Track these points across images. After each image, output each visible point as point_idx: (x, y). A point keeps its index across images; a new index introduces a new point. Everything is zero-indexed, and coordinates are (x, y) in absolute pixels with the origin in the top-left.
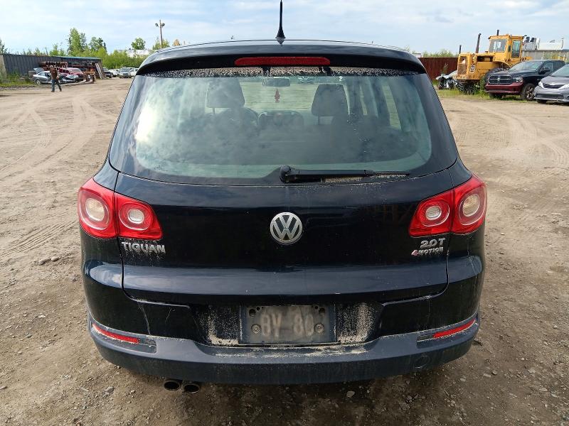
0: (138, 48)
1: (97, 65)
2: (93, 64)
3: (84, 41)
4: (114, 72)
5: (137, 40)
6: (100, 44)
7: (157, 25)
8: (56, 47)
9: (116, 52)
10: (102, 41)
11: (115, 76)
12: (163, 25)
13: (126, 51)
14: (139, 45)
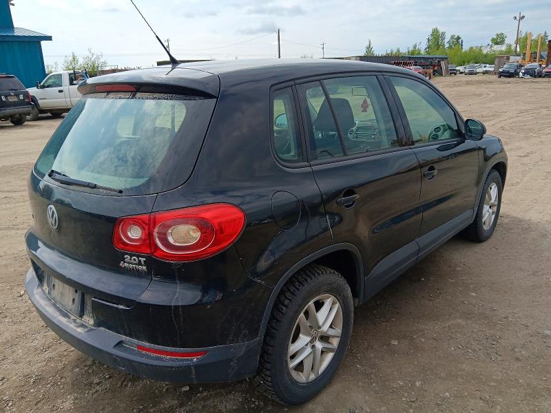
0: (497, 43)
1: (443, 63)
2: (439, 62)
3: (443, 39)
4: (461, 68)
5: (498, 35)
6: (457, 41)
7: (515, 18)
8: (415, 47)
9: (471, 48)
10: (460, 38)
11: (461, 73)
12: (523, 17)
13: (481, 47)
14: (499, 40)
